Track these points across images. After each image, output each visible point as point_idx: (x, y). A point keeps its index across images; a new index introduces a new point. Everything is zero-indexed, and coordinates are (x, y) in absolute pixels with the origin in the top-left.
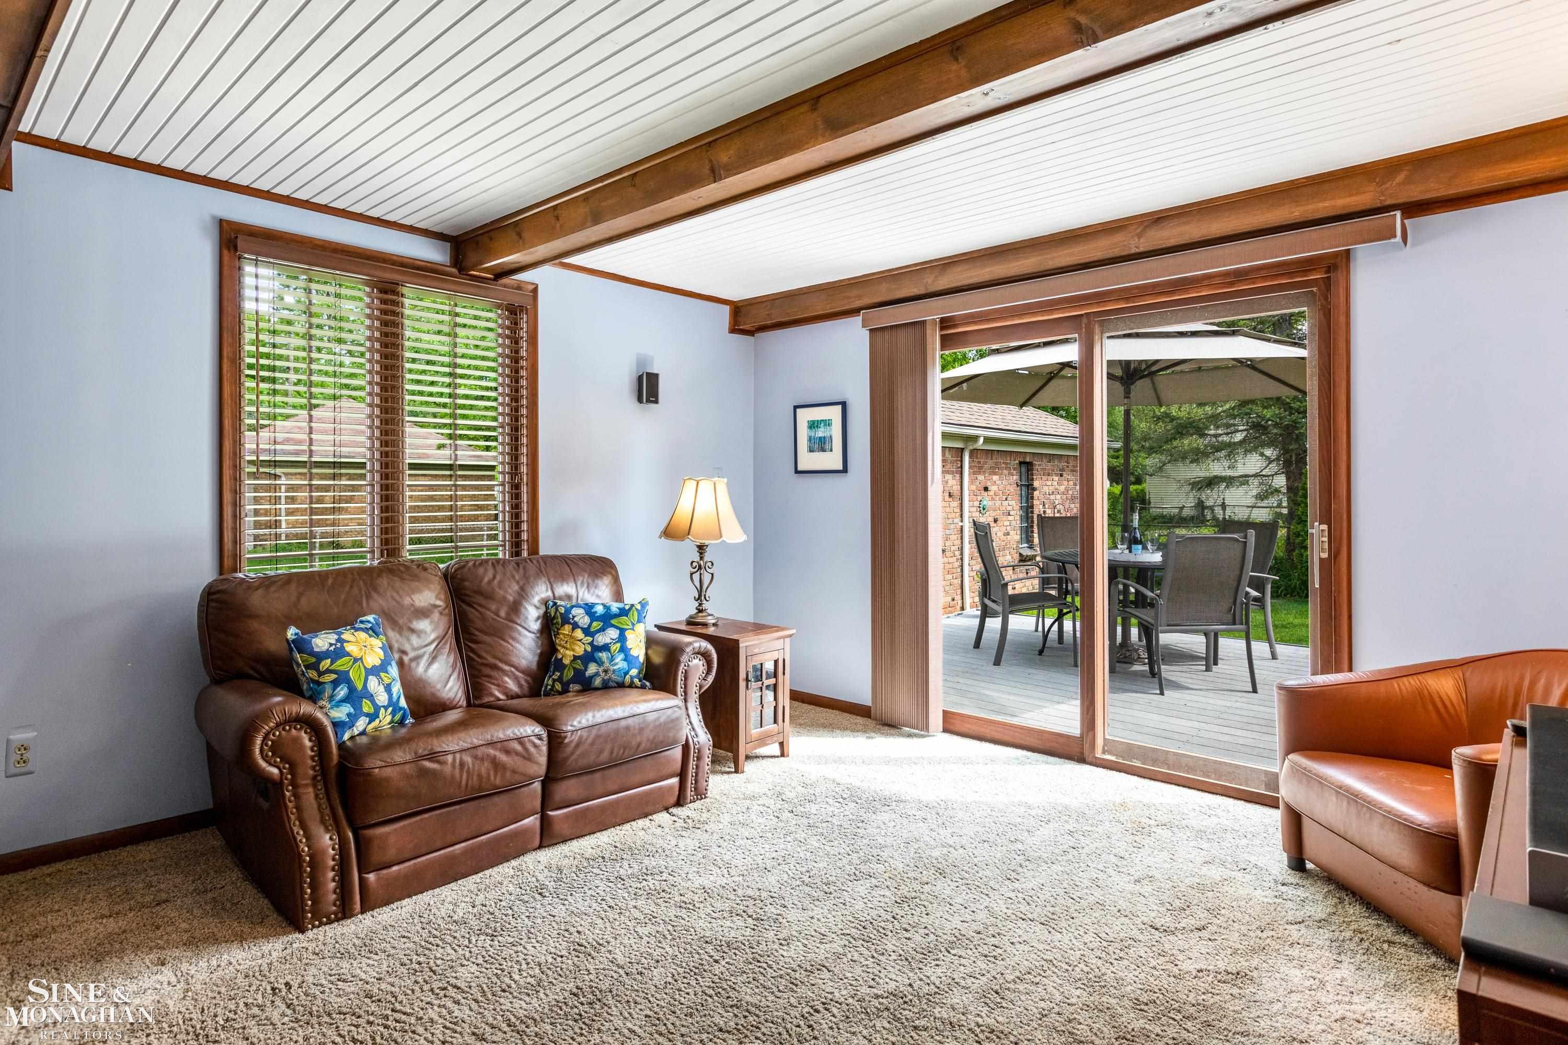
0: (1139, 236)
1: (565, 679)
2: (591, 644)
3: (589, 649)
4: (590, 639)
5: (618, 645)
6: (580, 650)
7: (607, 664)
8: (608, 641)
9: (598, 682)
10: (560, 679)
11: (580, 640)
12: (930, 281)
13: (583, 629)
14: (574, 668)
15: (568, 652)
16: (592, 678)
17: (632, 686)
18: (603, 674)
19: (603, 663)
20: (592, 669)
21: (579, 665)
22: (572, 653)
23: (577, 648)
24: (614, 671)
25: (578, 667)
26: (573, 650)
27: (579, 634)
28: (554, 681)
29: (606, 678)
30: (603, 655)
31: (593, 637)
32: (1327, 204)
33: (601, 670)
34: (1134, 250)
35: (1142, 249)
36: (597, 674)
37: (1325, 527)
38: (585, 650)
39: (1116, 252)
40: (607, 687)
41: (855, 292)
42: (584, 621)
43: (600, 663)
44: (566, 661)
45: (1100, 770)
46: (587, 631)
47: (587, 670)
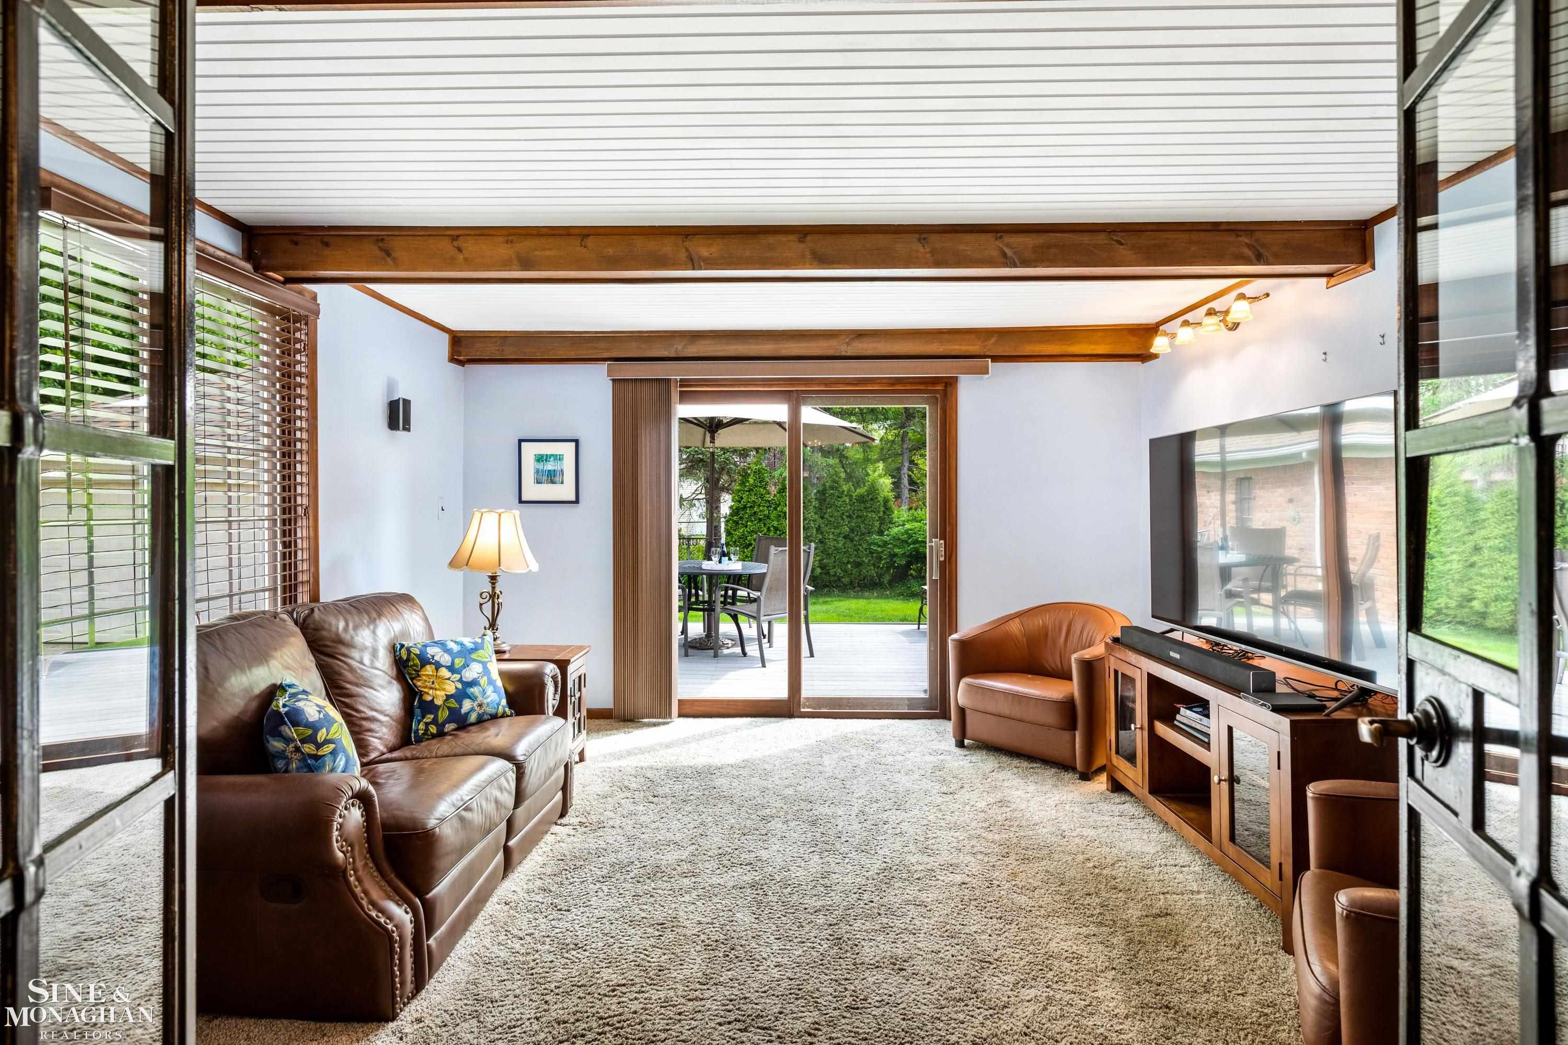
0: (848, 344)
1: (440, 720)
2: (460, 680)
3: (460, 686)
4: (458, 676)
5: (485, 678)
6: (451, 689)
7: (480, 699)
8: (476, 676)
9: (473, 718)
10: (435, 721)
11: (449, 679)
12: (680, 347)
13: (447, 667)
14: (449, 708)
15: (438, 693)
16: (467, 714)
17: (504, 716)
18: (477, 709)
19: (476, 698)
20: (467, 705)
21: (453, 704)
22: (443, 693)
23: (447, 687)
24: (488, 704)
25: (452, 706)
26: (444, 690)
27: (444, 672)
28: (427, 724)
29: (480, 712)
30: (475, 690)
31: (460, 673)
32: (957, 347)
33: (475, 704)
34: (843, 354)
35: (849, 354)
36: (472, 710)
37: (942, 542)
38: (456, 688)
39: (831, 352)
40: (480, 721)
41: (602, 345)
42: (446, 659)
43: (473, 698)
44: (438, 702)
45: (806, 720)
46: (451, 668)
47: (461, 708)
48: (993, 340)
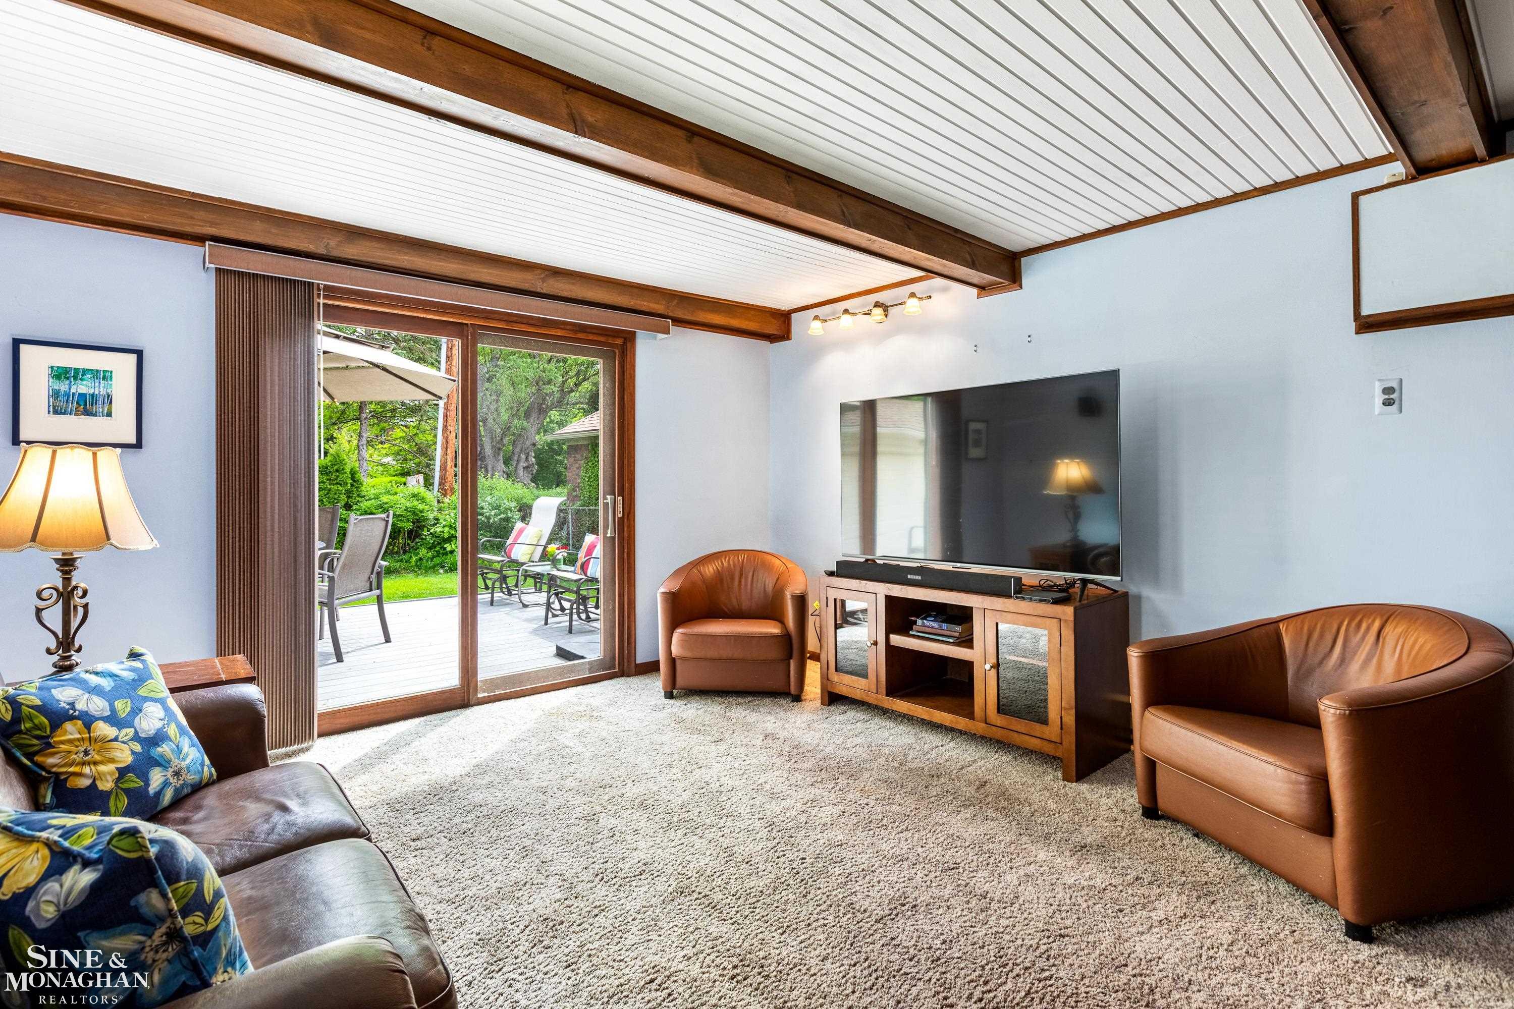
0: (543, 280)
2: (136, 738)
3: (138, 748)
4: (131, 731)
5: (173, 726)
6: (124, 755)
7: (175, 762)
8: (159, 724)
9: (168, 797)
11: (116, 739)
12: (333, 243)
13: (106, 719)
14: (127, 792)
15: (102, 768)
16: (159, 793)
17: (210, 783)
18: (172, 780)
19: (169, 761)
20: (156, 778)
21: (134, 783)
22: (111, 767)
23: (117, 754)
24: (188, 768)
25: (132, 785)
26: (112, 761)
27: (103, 729)
29: (177, 785)
30: (165, 749)
31: (131, 725)
33: (170, 773)
35: (545, 291)
36: (166, 784)
37: (620, 498)
38: (133, 752)
40: (178, 802)
41: (201, 214)
42: (97, 705)
43: (161, 763)
44: (106, 785)
46: (113, 719)
47: (147, 784)
48: (675, 302)
